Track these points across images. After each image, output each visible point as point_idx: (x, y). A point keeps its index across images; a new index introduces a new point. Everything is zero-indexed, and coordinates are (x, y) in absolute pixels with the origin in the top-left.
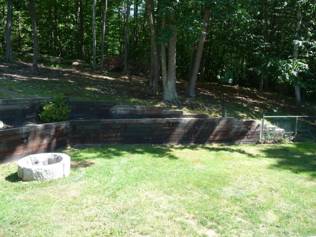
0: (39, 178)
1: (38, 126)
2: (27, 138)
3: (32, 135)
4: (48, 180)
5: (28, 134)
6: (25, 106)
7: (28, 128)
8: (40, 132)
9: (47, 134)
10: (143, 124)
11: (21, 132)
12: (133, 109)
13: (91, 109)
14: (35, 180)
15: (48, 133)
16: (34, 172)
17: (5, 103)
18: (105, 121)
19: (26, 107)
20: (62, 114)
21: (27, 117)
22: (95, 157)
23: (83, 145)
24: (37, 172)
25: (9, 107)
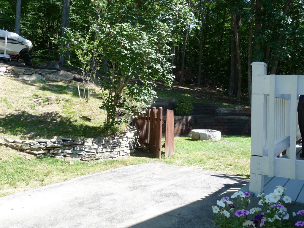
0: (209, 139)
4: (214, 140)
10: (242, 120)
12: (233, 109)
14: (207, 140)
16: (207, 135)
24: (209, 135)
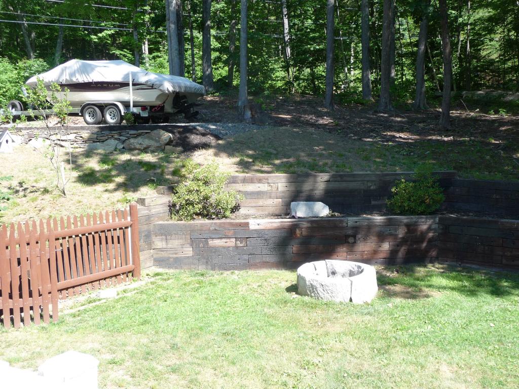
0: (313, 295)
1: (374, 219)
2: (354, 236)
3: (363, 233)
4: (325, 301)
5: (356, 229)
6: (370, 184)
7: (357, 221)
8: (377, 229)
9: (391, 235)
11: (345, 224)
13: (494, 196)
15: (393, 232)
16: (307, 283)
17: (339, 179)
18: (508, 223)
19: (371, 186)
20: (423, 202)
21: (373, 203)
22: (444, 288)
23: (460, 264)
24: (311, 284)
25: (344, 185)
